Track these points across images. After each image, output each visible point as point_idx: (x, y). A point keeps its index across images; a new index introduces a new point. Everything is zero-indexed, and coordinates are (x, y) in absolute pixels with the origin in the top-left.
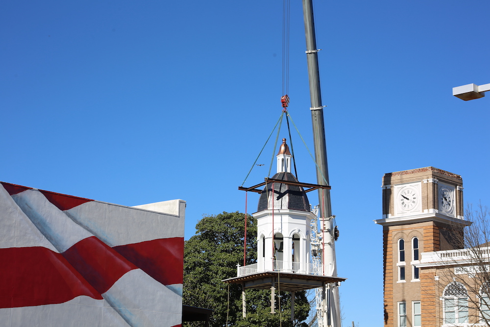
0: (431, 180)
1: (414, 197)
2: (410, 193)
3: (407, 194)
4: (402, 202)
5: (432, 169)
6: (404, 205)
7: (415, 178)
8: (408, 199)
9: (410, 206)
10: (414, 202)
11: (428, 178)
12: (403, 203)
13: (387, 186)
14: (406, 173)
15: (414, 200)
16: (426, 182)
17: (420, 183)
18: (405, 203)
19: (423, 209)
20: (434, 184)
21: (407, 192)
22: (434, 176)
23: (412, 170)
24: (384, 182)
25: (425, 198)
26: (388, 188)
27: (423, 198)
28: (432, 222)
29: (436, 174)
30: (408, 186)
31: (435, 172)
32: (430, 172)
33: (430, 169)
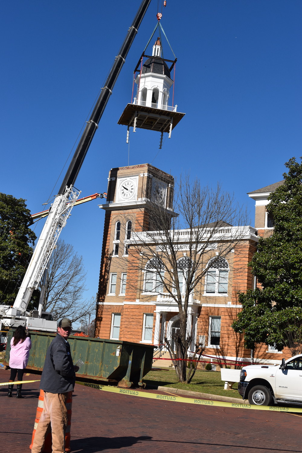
0: (146, 175)
1: (132, 188)
2: (129, 184)
3: (127, 186)
4: (123, 191)
5: (148, 165)
6: (124, 194)
7: (134, 173)
8: (127, 189)
9: (128, 195)
10: (131, 192)
11: (144, 172)
12: (123, 193)
13: (112, 178)
14: (128, 168)
15: (132, 190)
16: (142, 176)
17: (138, 177)
18: (125, 193)
19: (138, 197)
20: (149, 177)
21: (127, 184)
22: (149, 171)
23: (133, 166)
24: (111, 175)
25: (141, 189)
26: (112, 180)
27: (139, 189)
28: (144, 208)
29: (151, 170)
30: (128, 179)
31: (150, 169)
32: (146, 168)
33: (147, 166)
